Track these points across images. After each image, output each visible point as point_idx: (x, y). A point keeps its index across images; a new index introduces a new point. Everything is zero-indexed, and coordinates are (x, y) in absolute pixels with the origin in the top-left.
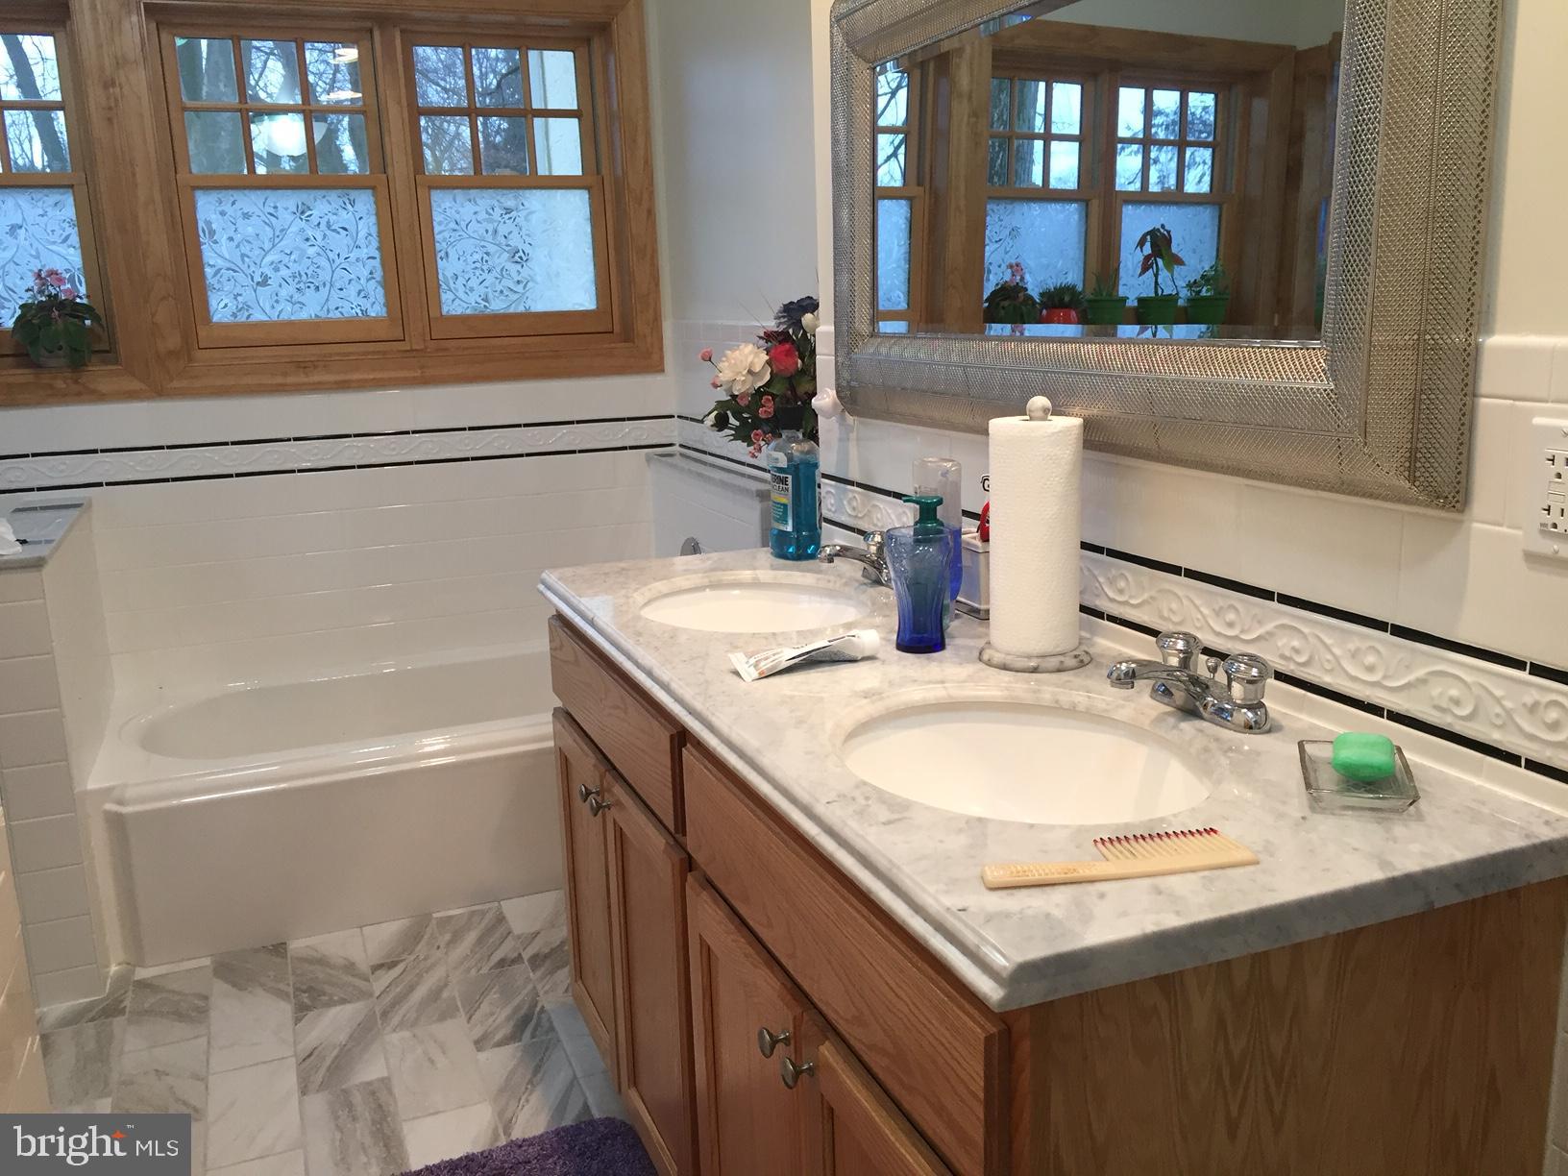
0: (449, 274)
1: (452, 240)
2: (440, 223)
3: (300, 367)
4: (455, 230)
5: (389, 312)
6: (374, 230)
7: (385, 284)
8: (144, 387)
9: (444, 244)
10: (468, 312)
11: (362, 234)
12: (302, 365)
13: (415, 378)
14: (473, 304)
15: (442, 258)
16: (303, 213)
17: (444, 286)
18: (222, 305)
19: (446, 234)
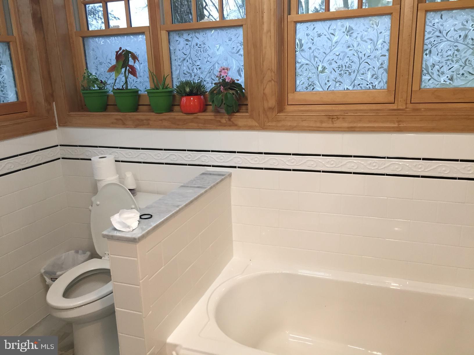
0: (430, 63)
1: (435, 43)
2: (429, 33)
3: (330, 118)
4: (438, 37)
5: (388, 87)
6: (387, 39)
7: (388, 71)
8: (257, 124)
9: (430, 46)
10: (438, 86)
11: (380, 41)
12: (331, 117)
13: (393, 127)
14: (442, 82)
15: (426, 54)
16: (348, 32)
17: (425, 72)
18: (302, 83)
19: (432, 40)
